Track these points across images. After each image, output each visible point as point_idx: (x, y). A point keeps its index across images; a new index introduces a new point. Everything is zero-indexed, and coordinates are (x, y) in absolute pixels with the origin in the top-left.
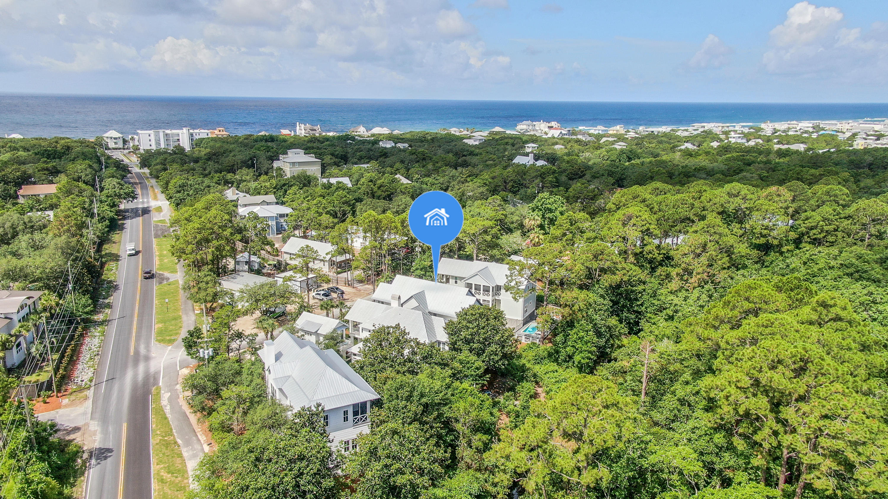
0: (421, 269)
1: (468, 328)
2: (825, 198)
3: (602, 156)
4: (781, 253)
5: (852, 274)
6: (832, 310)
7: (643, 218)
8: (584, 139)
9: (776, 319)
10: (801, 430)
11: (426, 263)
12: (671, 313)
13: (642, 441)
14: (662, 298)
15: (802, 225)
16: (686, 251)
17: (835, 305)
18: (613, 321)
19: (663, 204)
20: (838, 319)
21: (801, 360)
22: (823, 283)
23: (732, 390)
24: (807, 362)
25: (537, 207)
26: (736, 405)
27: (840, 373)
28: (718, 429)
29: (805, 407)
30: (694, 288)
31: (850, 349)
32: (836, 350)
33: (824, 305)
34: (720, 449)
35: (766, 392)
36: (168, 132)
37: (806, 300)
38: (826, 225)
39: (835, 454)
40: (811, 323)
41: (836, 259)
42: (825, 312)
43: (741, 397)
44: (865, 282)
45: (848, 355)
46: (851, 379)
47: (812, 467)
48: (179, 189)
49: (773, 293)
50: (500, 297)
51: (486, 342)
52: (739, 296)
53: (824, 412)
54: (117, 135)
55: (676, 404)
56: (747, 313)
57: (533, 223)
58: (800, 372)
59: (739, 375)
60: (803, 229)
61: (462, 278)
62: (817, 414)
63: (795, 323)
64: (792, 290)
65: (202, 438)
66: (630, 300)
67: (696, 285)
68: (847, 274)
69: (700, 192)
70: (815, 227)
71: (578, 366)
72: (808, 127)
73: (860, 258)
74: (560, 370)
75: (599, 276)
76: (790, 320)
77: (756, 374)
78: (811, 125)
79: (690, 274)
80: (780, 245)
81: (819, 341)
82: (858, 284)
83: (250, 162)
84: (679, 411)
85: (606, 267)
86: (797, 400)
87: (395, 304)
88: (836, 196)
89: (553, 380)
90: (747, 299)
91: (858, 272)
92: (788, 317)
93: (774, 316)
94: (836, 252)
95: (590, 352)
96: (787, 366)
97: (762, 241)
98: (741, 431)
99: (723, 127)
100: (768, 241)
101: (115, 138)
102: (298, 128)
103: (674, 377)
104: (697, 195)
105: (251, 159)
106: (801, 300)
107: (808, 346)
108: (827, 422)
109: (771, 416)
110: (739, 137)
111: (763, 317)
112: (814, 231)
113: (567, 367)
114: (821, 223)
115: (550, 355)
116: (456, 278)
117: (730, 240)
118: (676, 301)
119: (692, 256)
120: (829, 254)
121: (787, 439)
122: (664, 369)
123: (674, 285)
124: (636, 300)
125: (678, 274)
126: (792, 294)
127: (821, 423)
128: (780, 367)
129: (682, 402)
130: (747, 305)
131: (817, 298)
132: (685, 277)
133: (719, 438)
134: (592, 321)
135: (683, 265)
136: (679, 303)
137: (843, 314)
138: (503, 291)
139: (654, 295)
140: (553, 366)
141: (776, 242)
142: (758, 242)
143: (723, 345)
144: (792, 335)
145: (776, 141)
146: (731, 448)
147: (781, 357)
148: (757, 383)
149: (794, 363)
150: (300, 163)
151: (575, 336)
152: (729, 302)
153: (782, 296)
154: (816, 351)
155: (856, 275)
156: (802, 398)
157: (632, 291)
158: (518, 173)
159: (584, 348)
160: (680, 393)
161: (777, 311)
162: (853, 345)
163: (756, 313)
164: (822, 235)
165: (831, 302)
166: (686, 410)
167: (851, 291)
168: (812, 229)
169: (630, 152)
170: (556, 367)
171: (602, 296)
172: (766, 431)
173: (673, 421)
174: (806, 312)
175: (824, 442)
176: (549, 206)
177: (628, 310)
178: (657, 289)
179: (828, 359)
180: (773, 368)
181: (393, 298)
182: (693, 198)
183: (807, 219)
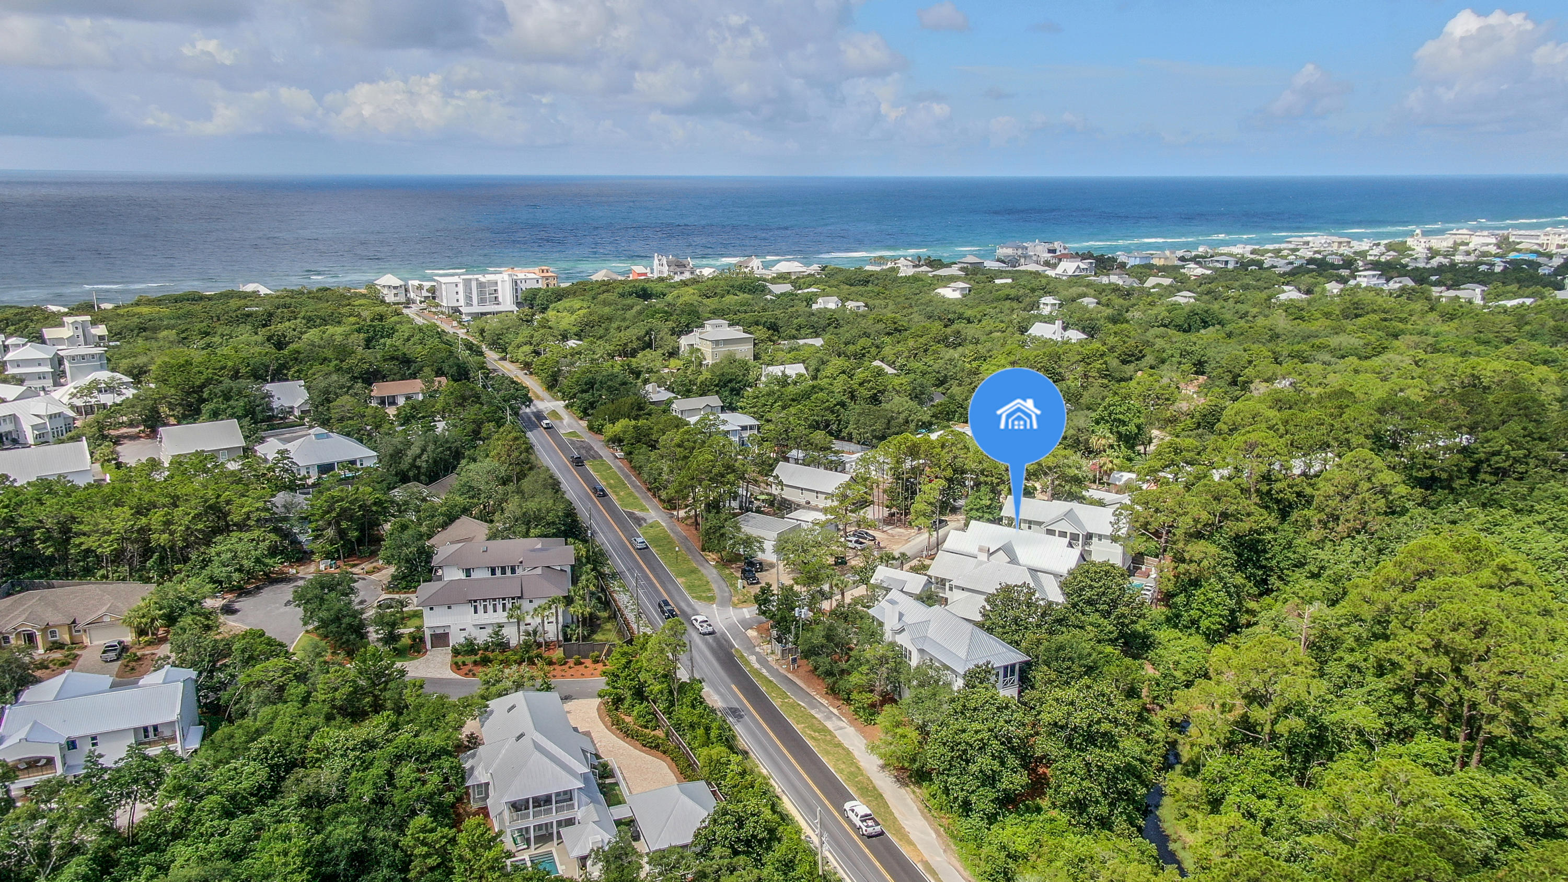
0: (977, 510)
1: (1091, 587)
2: (1513, 410)
3: (1160, 318)
4: (1452, 490)
5: (1544, 522)
6: (1513, 574)
7: (1271, 447)
8: (1121, 283)
9: (1455, 583)
10: (1482, 684)
11: (983, 502)
12: (1316, 571)
13: (1324, 700)
14: (1301, 550)
15: (1481, 449)
16: (1331, 493)
17: (1516, 569)
18: (1239, 579)
19: (1291, 423)
20: (1518, 583)
21: (1481, 622)
22: (1508, 534)
23: (1414, 650)
24: (1486, 624)
25: (1103, 419)
26: (1419, 663)
27: (1518, 634)
28: (1396, 691)
29: (1485, 666)
30: (1342, 539)
31: (1528, 613)
32: (1515, 614)
33: (1504, 568)
34: (1399, 709)
35: (1447, 653)
36: (482, 278)
37: (1486, 561)
38: (1513, 449)
39: (1514, 707)
40: (1492, 587)
41: (1525, 499)
42: (1505, 576)
43: (1423, 657)
44: (1559, 535)
45: (1528, 618)
46: (1529, 641)
47: (1492, 718)
48: (585, 387)
49: (1449, 554)
50: (1092, 548)
51: (1114, 604)
52: (1412, 556)
53: (1502, 668)
54: (398, 282)
55: (1346, 670)
56: (1420, 575)
57: (1103, 442)
58: (1479, 634)
59: (1421, 637)
60: (1482, 456)
61: (1039, 524)
62: (1496, 670)
63: (1474, 587)
64: (1470, 551)
65: (825, 702)
66: (1257, 552)
67: (1345, 535)
68: (1539, 523)
69: (1340, 407)
70: (1498, 453)
71: (1204, 633)
72: (1488, 245)
73: (1558, 498)
74: (1184, 638)
75: (1220, 522)
76: (1468, 583)
77: (1438, 636)
78: (1494, 241)
79: (1337, 519)
80: (1451, 479)
81: (1499, 606)
82: (1550, 536)
83: (647, 338)
84: (1349, 677)
85: (1229, 512)
86: (1477, 661)
87: (983, 557)
88: (1527, 408)
89: (1180, 649)
90: (1421, 559)
91: (1552, 519)
92: (1466, 581)
93: (1452, 580)
94: (1525, 490)
95: (1220, 616)
96: (1468, 628)
97: (1426, 473)
98: (1422, 690)
99: (1340, 243)
100: (1433, 473)
101: (395, 288)
102: (656, 262)
103: (1336, 643)
104: (1336, 412)
105: (647, 333)
106: (1479, 562)
107: (1488, 609)
108: (1505, 677)
109: (1452, 676)
110: (1374, 276)
111: (1440, 580)
112: (1497, 458)
113: (1190, 635)
114: (1507, 447)
115: (1168, 620)
116: (1030, 522)
117: (1387, 477)
118: (1322, 555)
119: (1338, 498)
120: (1515, 494)
121: (1467, 694)
122: (1324, 635)
123: (1315, 534)
124: (1265, 551)
125: (1320, 521)
126: (1471, 555)
127: (1500, 678)
128: (1462, 629)
129: (1351, 667)
130: (1421, 567)
131: (1498, 560)
132: (1331, 525)
133: (1399, 699)
134: (1221, 579)
135: (1327, 510)
136: (1326, 558)
137: (1524, 578)
138: (1095, 540)
139: (1289, 545)
140: (1177, 633)
141: (1444, 476)
142: (1420, 474)
143: (1396, 609)
144: (1470, 599)
145: (1434, 278)
146: (1410, 708)
147: (1462, 620)
148: (1438, 645)
149: (1475, 625)
150: (727, 342)
151: (1202, 597)
152: (1401, 563)
153: (1459, 558)
154: (1496, 613)
155: (1550, 524)
156: (1480, 659)
157: (1259, 541)
158: (1051, 356)
159: (1215, 611)
160: (1349, 659)
161: (1455, 573)
162: (1532, 609)
163: (1431, 575)
164: (1508, 464)
165: (1513, 566)
166: (1357, 677)
167: (1542, 545)
168: (1494, 454)
169: (1206, 312)
170: (1180, 635)
171: (1224, 548)
172: (1448, 688)
173: (1341, 688)
174: (1486, 575)
175: (1503, 694)
176: (1121, 417)
177: (1254, 565)
178: (1294, 538)
179: (1508, 623)
180: (1454, 630)
181: (981, 550)
182: (1331, 415)
183: (1488, 441)
